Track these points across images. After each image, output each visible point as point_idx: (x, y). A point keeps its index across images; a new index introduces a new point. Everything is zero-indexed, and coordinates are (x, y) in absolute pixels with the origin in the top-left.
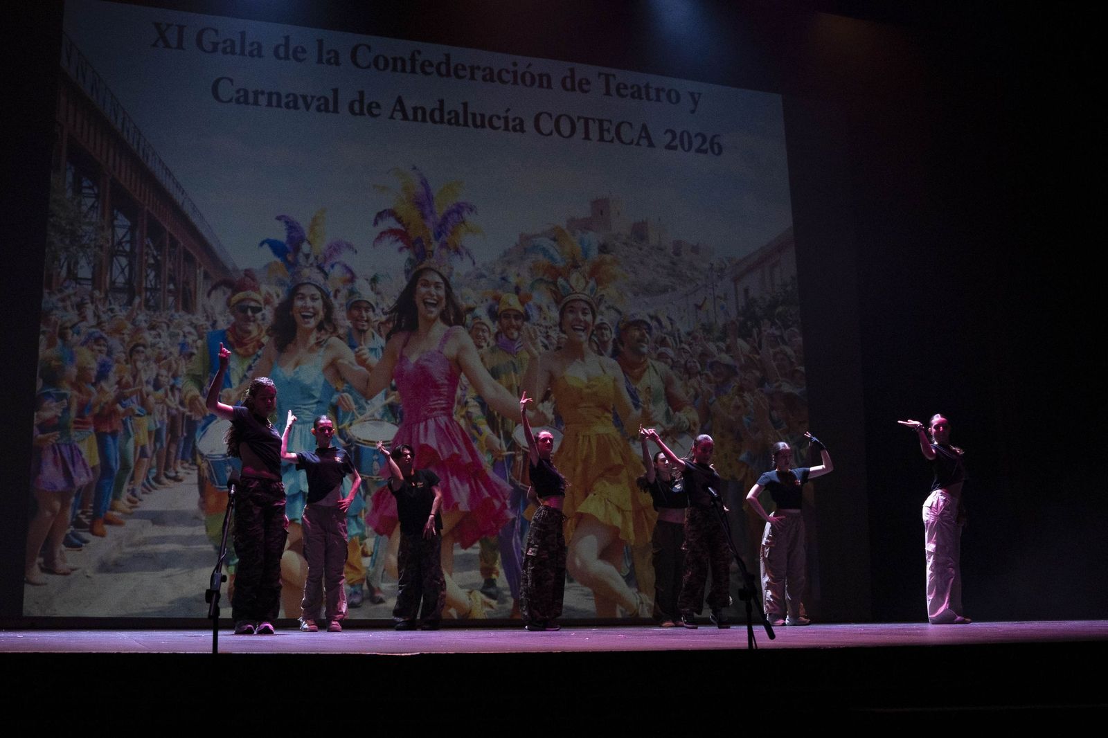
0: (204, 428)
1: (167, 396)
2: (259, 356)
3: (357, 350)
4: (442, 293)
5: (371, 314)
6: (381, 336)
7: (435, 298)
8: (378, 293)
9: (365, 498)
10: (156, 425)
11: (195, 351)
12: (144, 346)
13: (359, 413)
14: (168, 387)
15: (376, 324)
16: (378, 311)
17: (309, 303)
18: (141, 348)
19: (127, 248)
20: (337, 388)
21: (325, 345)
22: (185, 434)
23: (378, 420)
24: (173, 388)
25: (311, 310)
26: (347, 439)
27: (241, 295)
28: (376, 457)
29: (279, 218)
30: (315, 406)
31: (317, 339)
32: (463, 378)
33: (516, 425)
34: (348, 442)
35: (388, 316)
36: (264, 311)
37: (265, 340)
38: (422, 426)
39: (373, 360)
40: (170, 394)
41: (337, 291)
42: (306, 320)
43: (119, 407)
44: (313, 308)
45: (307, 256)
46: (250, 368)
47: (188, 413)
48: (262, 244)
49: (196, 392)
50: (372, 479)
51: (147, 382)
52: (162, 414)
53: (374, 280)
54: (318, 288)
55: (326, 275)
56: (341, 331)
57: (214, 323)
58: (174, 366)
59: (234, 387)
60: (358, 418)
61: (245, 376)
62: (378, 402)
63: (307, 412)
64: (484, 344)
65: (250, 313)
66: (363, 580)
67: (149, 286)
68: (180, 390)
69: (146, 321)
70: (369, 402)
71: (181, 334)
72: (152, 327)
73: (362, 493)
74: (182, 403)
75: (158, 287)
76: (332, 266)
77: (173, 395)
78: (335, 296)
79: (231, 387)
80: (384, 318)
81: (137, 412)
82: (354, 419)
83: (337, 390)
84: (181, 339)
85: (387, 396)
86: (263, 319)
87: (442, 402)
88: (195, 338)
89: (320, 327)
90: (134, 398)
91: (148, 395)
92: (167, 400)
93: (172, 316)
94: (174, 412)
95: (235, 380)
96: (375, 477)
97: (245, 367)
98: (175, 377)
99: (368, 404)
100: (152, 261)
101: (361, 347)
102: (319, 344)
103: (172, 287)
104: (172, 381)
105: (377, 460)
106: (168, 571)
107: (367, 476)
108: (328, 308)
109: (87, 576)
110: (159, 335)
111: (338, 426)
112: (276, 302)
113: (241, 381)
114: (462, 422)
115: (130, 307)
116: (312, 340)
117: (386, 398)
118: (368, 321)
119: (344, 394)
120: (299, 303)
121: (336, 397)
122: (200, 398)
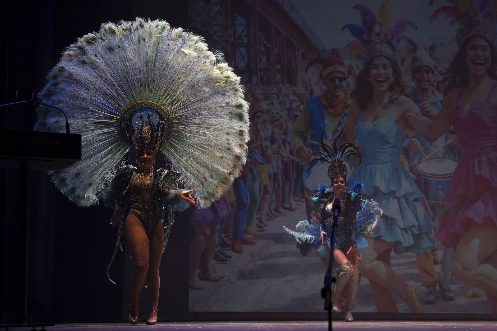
0: (309, 170)
1: (280, 148)
2: (346, 114)
3: (421, 104)
4: (488, 54)
5: (431, 75)
6: (440, 92)
7: (482, 58)
8: (436, 59)
9: (433, 220)
10: (274, 170)
11: (299, 114)
12: (262, 112)
13: (426, 153)
14: (281, 141)
15: (435, 83)
16: (436, 73)
17: (382, 71)
18: (260, 114)
19: (245, 41)
20: (407, 135)
21: (395, 103)
22: (295, 176)
23: (441, 158)
24: (284, 142)
25: (384, 76)
26: (417, 174)
27: (329, 69)
28: (440, 187)
29: (355, 7)
30: (390, 149)
31: (390, 98)
34: (418, 176)
35: (444, 76)
36: (348, 80)
37: (350, 101)
38: (476, 161)
39: (434, 111)
40: (282, 146)
41: (403, 60)
42: (380, 84)
44: (385, 74)
45: (379, 35)
46: (340, 124)
47: (297, 160)
48: (344, 28)
49: (301, 144)
50: (439, 204)
51: (266, 139)
52: (277, 161)
53: (432, 49)
54: (388, 58)
55: (394, 48)
56: (408, 91)
57: (312, 92)
58: (284, 125)
59: (329, 139)
60: (424, 157)
61: (337, 130)
62: (441, 143)
63: (385, 155)
65: (337, 82)
66: (436, 282)
67: (262, 68)
68: (289, 143)
69: (262, 94)
70: (433, 144)
71: (288, 101)
72: (266, 98)
73: (431, 214)
74: (291, 153)
75: (269, 68)
76: (399, 41)
77: (285, 147)
78: (402, 64)
80: (441, 78)
81: (260, 161)
82: (421, 158)
83: (407, 136)
84: (288, 105)
85: (447, 139)
86: (348, 86)
87: (492, 141)
88: (298, 103)
89: (391, 89)
90: (257, 151)
91: (267, 148)
92: (280, 151)
93: (280, 88)
94: (286, 159)
96: (441, 203)
97: (336, 123)
98: (285, 133)
99: (432, 146)
100: (263, 49)
101: (424, 102)
102: (391, 102)
104: (283, 137)
105: (442, 189)
106: (289, 277)
107: (434, 202)
108: (397, 73)
109: (232, 283)
110: (272, 104)
111: (409, 163)
112: (357, 72)
113: (334, 134)
115: (249, 85)
116: (386, 99)
117: (446, 141)
118: (429, 81)
119: (413, 140)
120: (374, 72)
121: (406, 143)
122: (305, 148)
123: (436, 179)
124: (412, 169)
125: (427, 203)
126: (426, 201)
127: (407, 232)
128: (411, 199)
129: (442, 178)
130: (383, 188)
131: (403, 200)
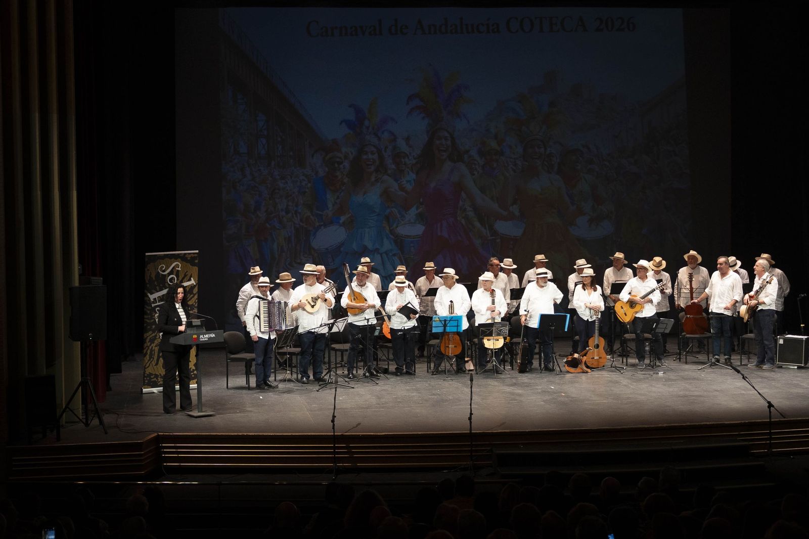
0: (315, 234)
1: (292, 216)
2: (343, 190)
3: (399, 182)
4: (449, 143)
5: (407, 160)
6: (413, 172)
7: (445, 146)
10: (288, 234)
11: (307, 190)
12: (279, 190)
13: (402, 220)
14: (294, 212)
15: (410, 165)
16: (410, 158)
17: (370, 156)
18: (277, 191)
19: (265, 133)
21: (380, 181)
23: (413, 223)
24: (296, 212)
25: (372, 160)
27: (331, 155)
28: (412, 245)
29: (350, 106)
30: (376, 217)
31: (376, 177)
32: (463, 195)
33: (496, 221)
34: (396, 237)
35: (417, 160)
36: (344, 164)
37: (346, 180)
39: (409, 187)
40: (294, 216)
42: (369, 167)
43: (268, 225)
45: (368, 128)
46: (338, 198)
47: (305, 226)
48: (341, 124)
49: (309, 214)
51: (282, 210)
52: (291, 227)
53: (408, 139)
54: (375, 146)
55: (379, 139)
56: (389, 172)
58: (296, 199)
59: (330, 209)
60: (401, 223)
62: (413, 212)
63: (372, 221)
64: (476, 173)
65: (336, 165)
67: (279, 154)
68: (300, 213)
69: (278, 175)
70: (407, 212)
71: (299, 180)
72: (282, 178)
74: (301, 220)
75: (284, 154)
76: (383, 133)
77: (297, 216)
78: (386, 151)
79: (328, 209)
80: (414, 162)
81: (277, 227)
82: (399, 223)
83: (388, 207)
84: (299, 183)
86: (344, 168)
87: (451, 209)
88: (307, 182)
89: (377, 170)
90: (275, 219)
91: (283, 217)
92: (293, 219)
93: (293, 171)
94: (298, 226)
95: (330, 205)
96: (412, 257)
97: (335, 197)
98: (297, 206)
99: (407, 214)
100: (279, 139)
101: (401, 180)
102: (377, 180)
103: (291, 153)
104: (295, 209)
105: (413, 247)
107: (408, 257)
108: (381, 158)
110: (287, 183)
111: (390, 227)
113: (333, 205)
114: (463, 221)
115: (269, 168)
116: (373, 179)
117: (417, 209)
118: (405, 164)
119: (392, 209)
120: (365, 157)
121: (388, 211)
122: (311, 217)
123: (410, 240)
124: (392, 232)
125: (402, 258)
126: (401, 256)
127: (387, 279)
128: (391, 254)
129: (414, 238)
130: (370, 246)
131: (384, 256)
